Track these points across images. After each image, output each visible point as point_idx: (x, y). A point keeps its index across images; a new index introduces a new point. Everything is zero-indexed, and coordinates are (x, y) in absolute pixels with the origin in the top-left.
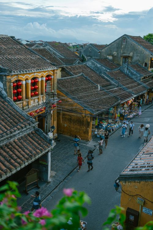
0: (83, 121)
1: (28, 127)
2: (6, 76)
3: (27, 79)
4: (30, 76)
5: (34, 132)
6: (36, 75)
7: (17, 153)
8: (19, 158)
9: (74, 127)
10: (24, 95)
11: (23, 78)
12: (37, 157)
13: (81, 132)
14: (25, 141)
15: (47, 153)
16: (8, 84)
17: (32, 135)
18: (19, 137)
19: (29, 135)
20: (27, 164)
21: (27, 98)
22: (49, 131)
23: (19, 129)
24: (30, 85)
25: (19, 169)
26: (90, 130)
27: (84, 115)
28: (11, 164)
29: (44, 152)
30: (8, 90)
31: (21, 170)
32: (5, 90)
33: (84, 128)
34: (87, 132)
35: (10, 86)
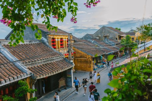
0: (88, 61)
1: (60, 57)
2: (48, 35)
3: (58, 39)
4: (60, 37)
5: (63, 60)
6: (62, 37)
7: (55, 66)
8: (57, 68)
10: (57, 46)
11: (56, 37)
12: (66, 69)
13: (87, 67)
14: (59, 63)
16: (49, 39)
17: (62, 61)
18: (56, 61)
19: (61, 60)
20: (61, 71)
21: (58, 48)
22: (71, 60)
23: (56, 57)
24: (59, 42)
25: (57, 73)
26: (92, 65)
27: (88, 58)
28: (53, 70)
29: (69, 68)
31: (58, 73)
32: (48, 42)
33: (89, 65)
34: (90, 67)
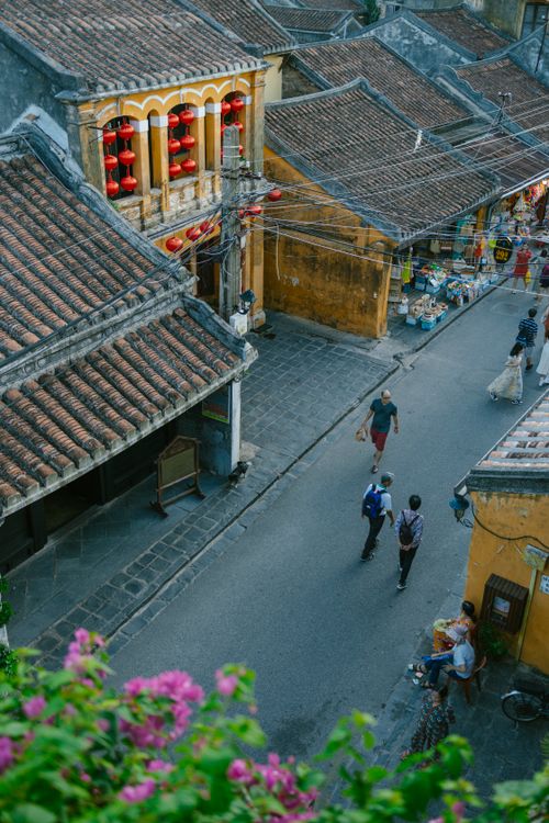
0: (358, 268)
1: (161, 294)
2: (75, 103)
3: (151, 115)
4: (165, 102)
5: (181, 313)
6: (185, 95)
7: (126, 385)
8: (134, 403)
9: (327, 289)
10: (145, 174)
11: (136, 108)
12: (194, 400)
13: (349, 305)
14: (152, 344)
15: (230, 383)
16: (84, 135)
17: (174, 324)
18: (133, 329)
19: (164, 322)
20: (159, 423)
21: (155, 183)
22: (236, 308)
23: (129, 304)
24: (164, 133)
25: (133, 440)
26: (382, 299)
28: (109, 423)
29: (216, 384)
30: (85, 157)
31: (142, 442)
32: (77, 157)
33: (361, 293)
34: (369, 308)
35: (93, 141)
